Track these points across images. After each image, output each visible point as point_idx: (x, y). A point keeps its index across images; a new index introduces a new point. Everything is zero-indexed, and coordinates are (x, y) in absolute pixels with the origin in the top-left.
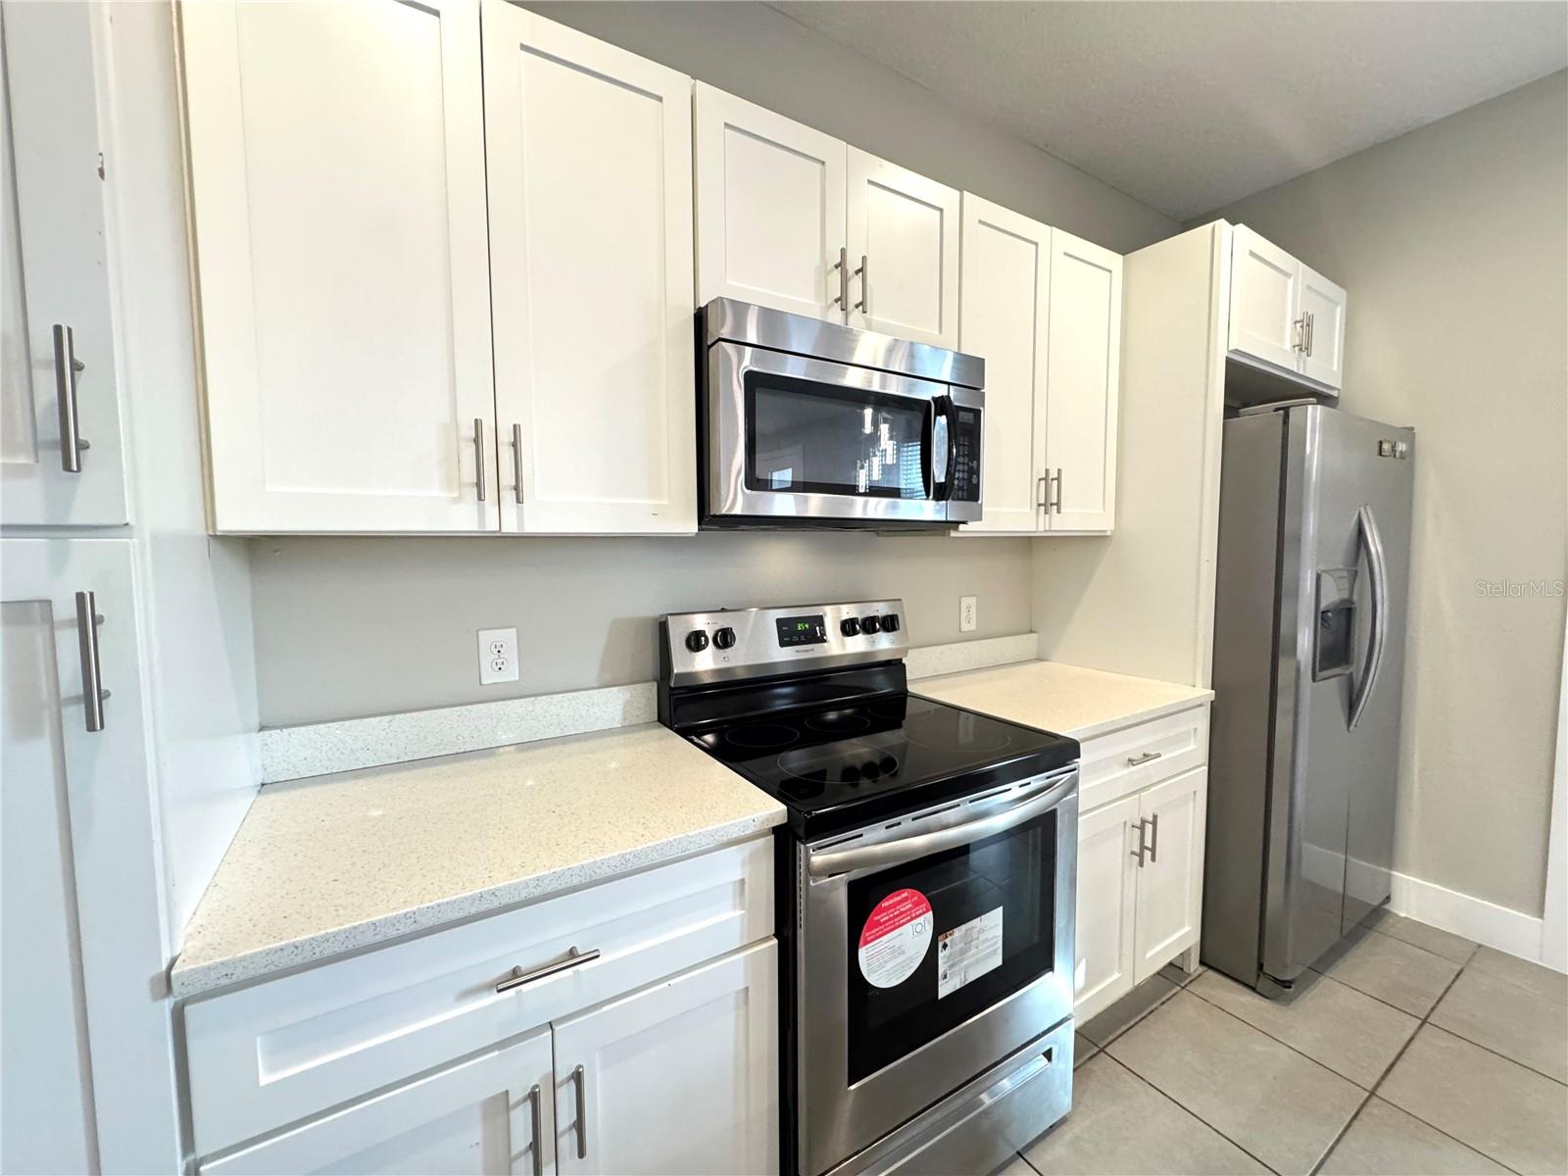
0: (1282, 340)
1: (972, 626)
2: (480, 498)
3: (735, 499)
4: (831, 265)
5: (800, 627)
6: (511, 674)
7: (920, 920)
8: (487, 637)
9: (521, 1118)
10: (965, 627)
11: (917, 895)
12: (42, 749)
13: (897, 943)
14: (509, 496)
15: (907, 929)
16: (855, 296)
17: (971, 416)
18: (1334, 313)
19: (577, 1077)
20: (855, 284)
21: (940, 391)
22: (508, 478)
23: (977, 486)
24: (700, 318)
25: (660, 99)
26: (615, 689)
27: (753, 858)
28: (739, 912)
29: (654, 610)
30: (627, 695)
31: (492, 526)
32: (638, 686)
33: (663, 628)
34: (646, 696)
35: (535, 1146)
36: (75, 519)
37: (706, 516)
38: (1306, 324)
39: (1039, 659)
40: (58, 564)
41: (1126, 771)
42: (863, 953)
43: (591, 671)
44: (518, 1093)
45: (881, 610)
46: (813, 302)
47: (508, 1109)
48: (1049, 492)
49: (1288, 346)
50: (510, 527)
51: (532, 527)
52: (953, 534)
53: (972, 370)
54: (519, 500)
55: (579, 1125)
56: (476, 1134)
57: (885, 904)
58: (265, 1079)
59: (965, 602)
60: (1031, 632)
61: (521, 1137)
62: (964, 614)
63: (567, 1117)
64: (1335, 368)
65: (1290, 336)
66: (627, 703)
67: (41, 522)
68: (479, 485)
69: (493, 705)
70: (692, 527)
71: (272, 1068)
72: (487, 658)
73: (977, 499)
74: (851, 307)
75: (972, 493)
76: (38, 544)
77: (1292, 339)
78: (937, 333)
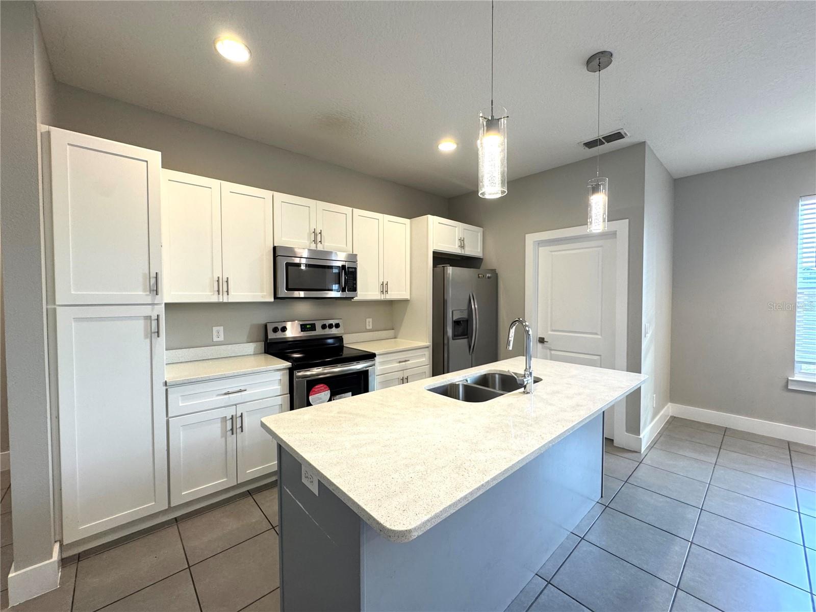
0: (455, 245)
1: (371, 327)
2: (219, 294)
3: (283, 292)
4: (312, 232)
5: (308, 326)
6: (221, 338)
7: (327, 392)
8: (215, 329)
9: (229, 423)
10: (368, 328)
11: (325, 386)
12: (148, 341)
13: (320, 396)
14: (225, 294)
15: (323, 394)
16: (319, 239)
17: (354, 270)
18: (478, 235)
19: (241, 416)
20: (319, 236)
21: (343, 263)
22: (225, 289)
23: (356, 287)
24: (275, 248)
25: (264, 198)
26: (251, 344)
27: (283, 375)
28: (280, 387)
29: (263, 322)
30: (255, 345)
31: (221, 300)
32: (259, 343)
33: (266, 326)
34: (261, 345)
35: (232, 430)
36: (156, 302)
37: (275, 297)
38: (462, 240)
39: (395, 338)
40: (153, 310)
41: (398, 364)
42: (310, 398)
43: (245, 338)
44: (229, 417)
45: (333, 322)
46: (307, 242)
47: (226, 421)
48: (384, 288)
49: (457, 246)
50: (225, 301)
51: (230, 301)
52: (352, 300)
53: (353, 258)
54: (228, 294)
55: (242, 427)
56: (219, 425)
57: (316, 387)
58: (180, 405)
59: (368, 320)
60: (393, 329)
61: (229, 427)
62: (367, 324)
63: (239, 425)
64: (479, 250)
65: (457, 243)
66: (255, 348)
67: (150, 303)
68: (218, 291)
69: (216, 347)
70: (272, 300)
71: (182, 403)
72: (215, 334)
73: (356, 291)
74: (318, 242)
75: (354, 289)
76: (150, 307)
77: (458, 244)
78: (345, 246)
